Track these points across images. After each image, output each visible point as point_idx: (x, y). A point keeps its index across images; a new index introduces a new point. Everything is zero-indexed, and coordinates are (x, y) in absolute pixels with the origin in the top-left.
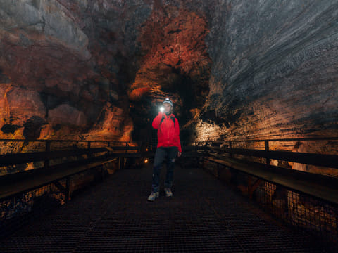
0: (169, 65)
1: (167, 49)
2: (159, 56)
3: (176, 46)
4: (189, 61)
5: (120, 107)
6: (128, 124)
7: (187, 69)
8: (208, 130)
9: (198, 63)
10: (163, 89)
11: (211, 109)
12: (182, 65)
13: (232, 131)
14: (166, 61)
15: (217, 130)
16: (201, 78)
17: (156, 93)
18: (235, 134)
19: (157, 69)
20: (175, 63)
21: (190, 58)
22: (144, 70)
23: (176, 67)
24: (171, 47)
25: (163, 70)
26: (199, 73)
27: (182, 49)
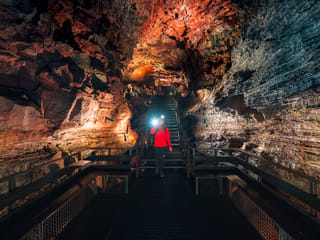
0: (173, 38)
1: (171, 15)
2: (160, 26)
3: (182, 8)
4: (198, 30)
5: (109, 92)
6: (123, 112)
7: (194, 41)
8: (223, 120)
9: (209, 32)
10: (166, 68)
11: (236, 94)
12: (189, 35)
13: (267, 127)
14: (169, 32)
15: (238, 121)
16: (213, 51)
17: (159, 73)
18: (272, 132)
19: (159, 44)
20: (180, 34)
21: (200, 25)
22: (145, 45)
23: (181, 39)
24: (176, 10)
25: (166, 44)
26: (210, 44)
27: (189, 13)
